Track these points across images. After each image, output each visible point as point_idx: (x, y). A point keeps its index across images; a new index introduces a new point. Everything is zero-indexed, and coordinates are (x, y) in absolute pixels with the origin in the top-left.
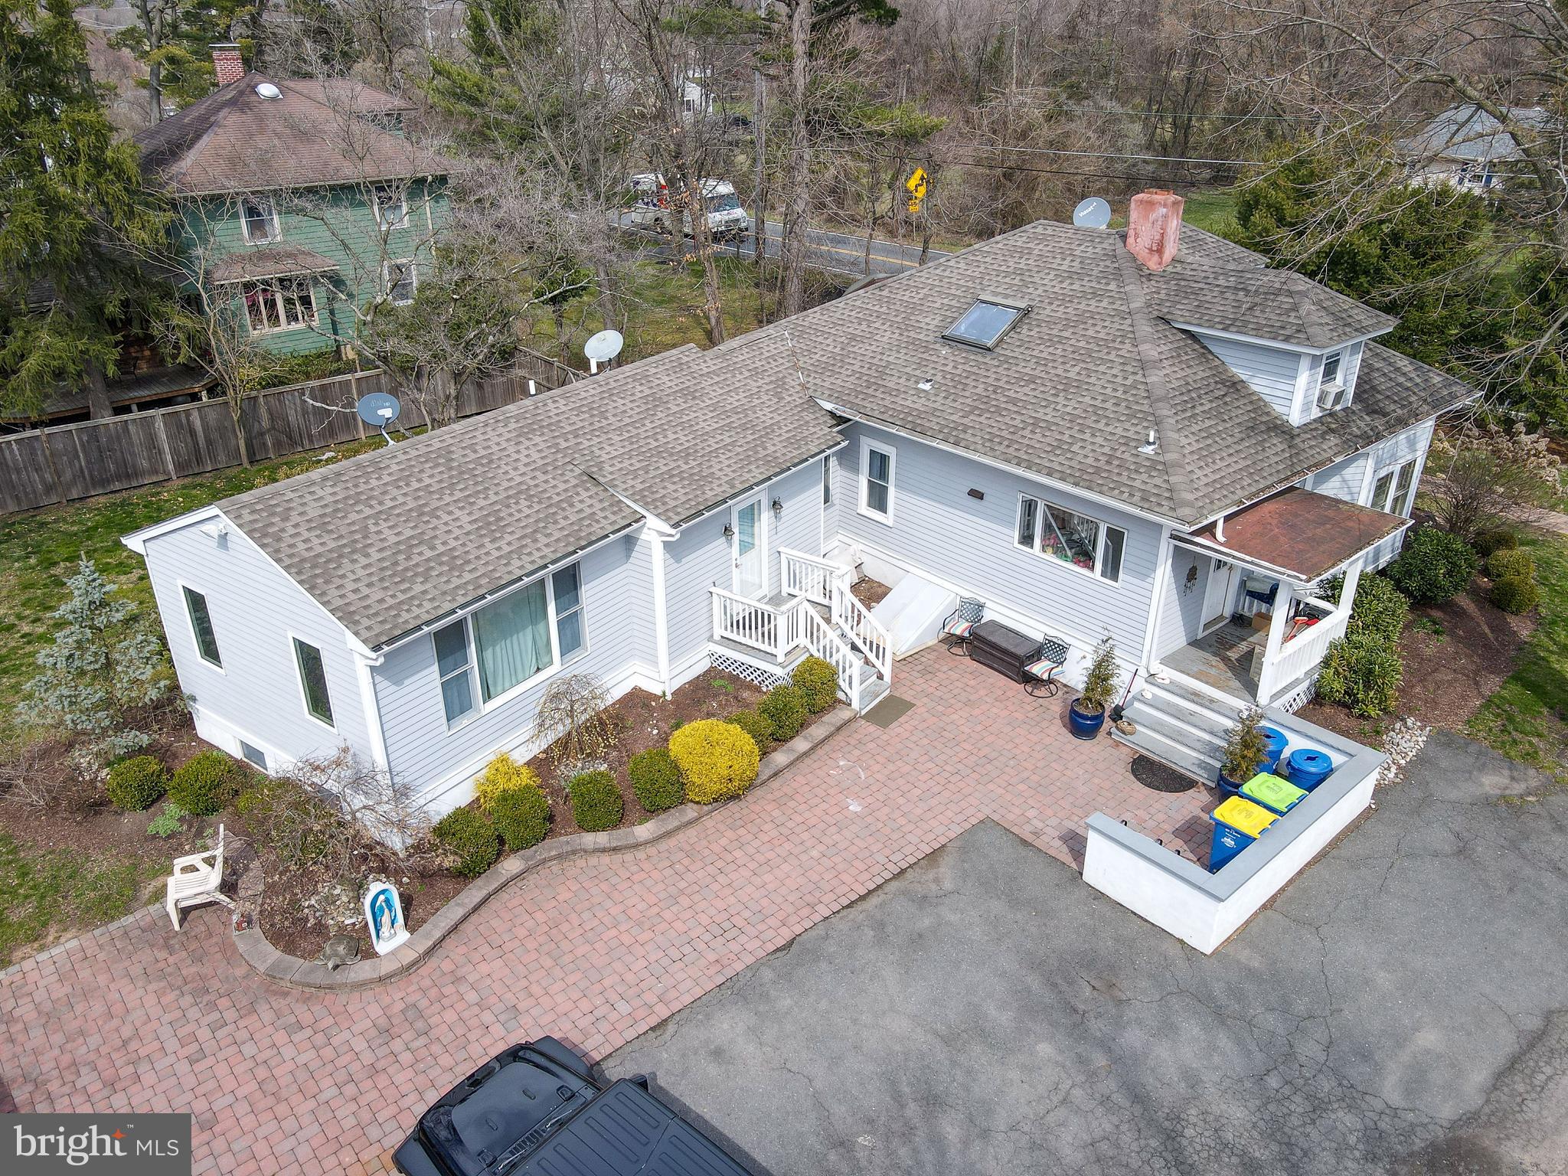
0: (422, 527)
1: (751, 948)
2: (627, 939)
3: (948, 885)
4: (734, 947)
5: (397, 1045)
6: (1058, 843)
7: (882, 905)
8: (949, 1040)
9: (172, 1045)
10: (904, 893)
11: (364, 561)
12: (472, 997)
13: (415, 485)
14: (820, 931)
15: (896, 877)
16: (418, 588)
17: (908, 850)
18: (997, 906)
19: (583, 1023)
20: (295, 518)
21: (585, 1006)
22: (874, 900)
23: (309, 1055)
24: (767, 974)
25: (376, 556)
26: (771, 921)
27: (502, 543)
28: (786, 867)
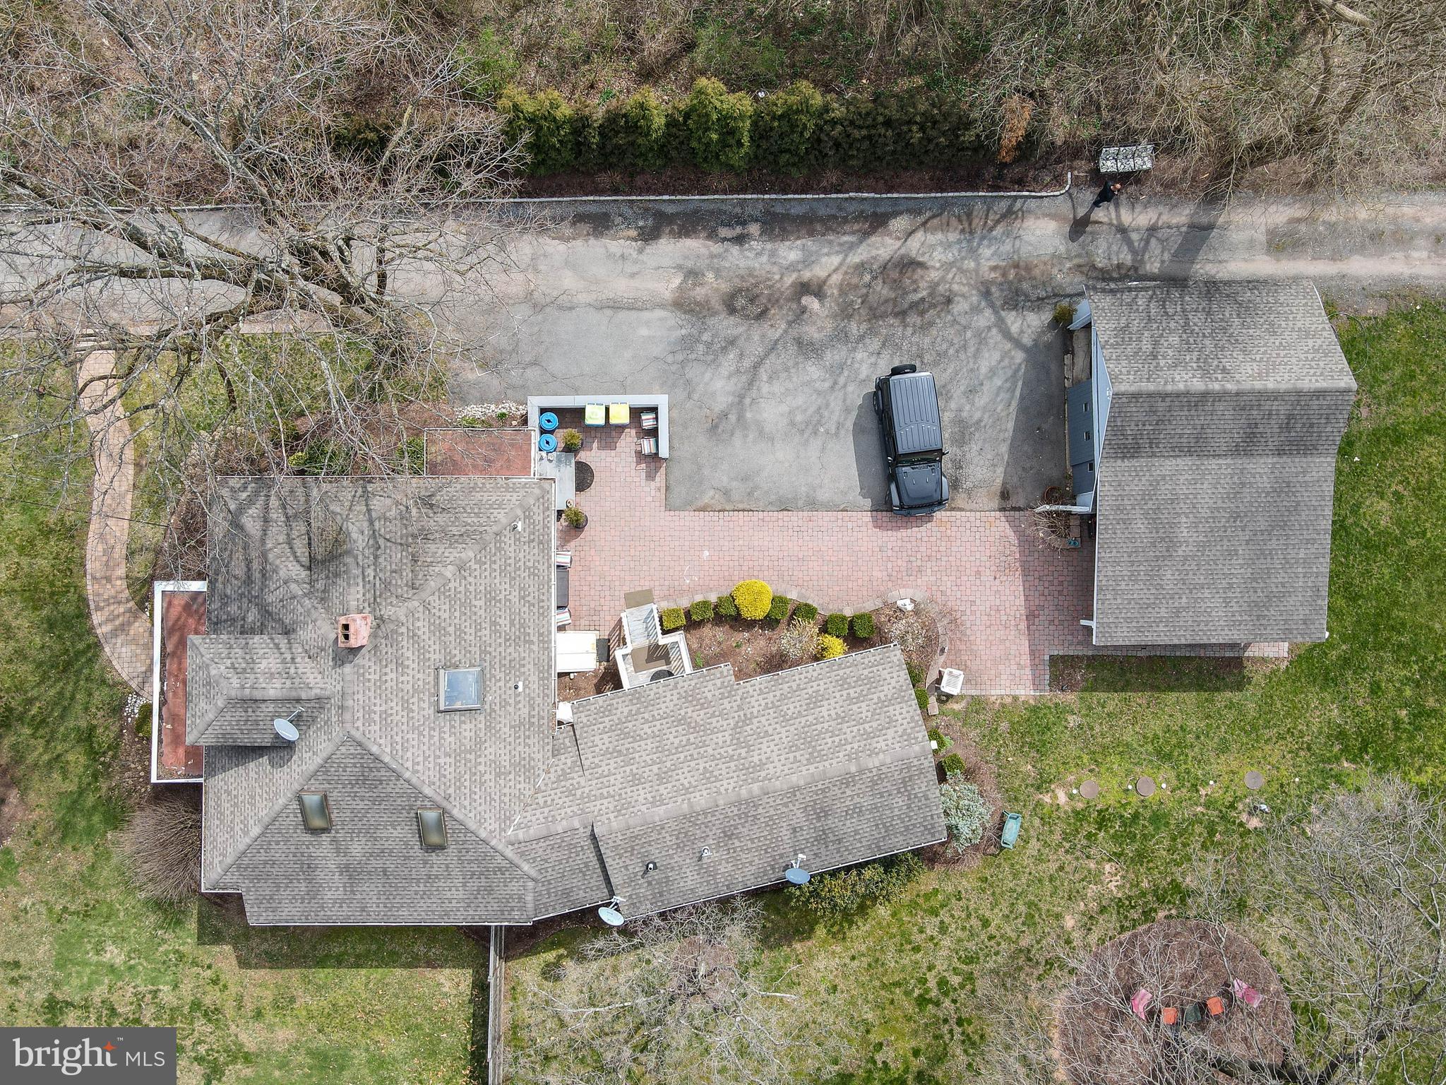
0: (846, 708)
1: (794, 518)
2: (830, 552)
3: (712, 493)
4: (800, 523)
5: (919, 563)
6: (657, 479)
7: (742, 502)
8: (772, 440)
9: (978, 614)
10: (729, 501)
11: (882, 695)
12: (890, 565)
13: (837, 739)
14: (770, 508)
15: (724, 511)
16: (866, 672)
17: (707, 519)
18: (706, 472)
19: (864, 529)
20: (900, 730)
21: (860, 536)
22: (741, 506)
23: (945, 578)
24: (800, 503)
25: (875, 696)
26: (781, 523)
27: (815, 688)
28: (756, 543)
